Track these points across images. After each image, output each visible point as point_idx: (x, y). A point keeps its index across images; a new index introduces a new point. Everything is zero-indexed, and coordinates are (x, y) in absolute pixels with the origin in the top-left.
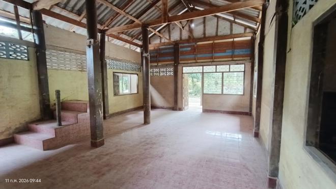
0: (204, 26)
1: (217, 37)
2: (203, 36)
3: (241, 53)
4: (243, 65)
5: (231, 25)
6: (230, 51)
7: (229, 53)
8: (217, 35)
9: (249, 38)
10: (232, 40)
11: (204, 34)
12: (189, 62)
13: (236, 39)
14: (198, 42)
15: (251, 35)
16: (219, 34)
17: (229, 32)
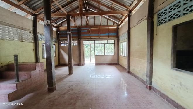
0: (95, 20)
1: (101, 26)
2: (94, 25)
3: (113, 35)
4: (114, 41)
5: (108, 21)
6: (107, 33)
7: (107, 34)
8: (101, 25)
9: (116, 28)
10: (108, 28)
11: (95, 23)
12: (87, 38)
13: (110, 28)
14: (91, 28)
15: (117, 26)
16: (102, 24)
17: (107, 24)
